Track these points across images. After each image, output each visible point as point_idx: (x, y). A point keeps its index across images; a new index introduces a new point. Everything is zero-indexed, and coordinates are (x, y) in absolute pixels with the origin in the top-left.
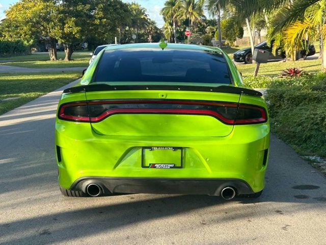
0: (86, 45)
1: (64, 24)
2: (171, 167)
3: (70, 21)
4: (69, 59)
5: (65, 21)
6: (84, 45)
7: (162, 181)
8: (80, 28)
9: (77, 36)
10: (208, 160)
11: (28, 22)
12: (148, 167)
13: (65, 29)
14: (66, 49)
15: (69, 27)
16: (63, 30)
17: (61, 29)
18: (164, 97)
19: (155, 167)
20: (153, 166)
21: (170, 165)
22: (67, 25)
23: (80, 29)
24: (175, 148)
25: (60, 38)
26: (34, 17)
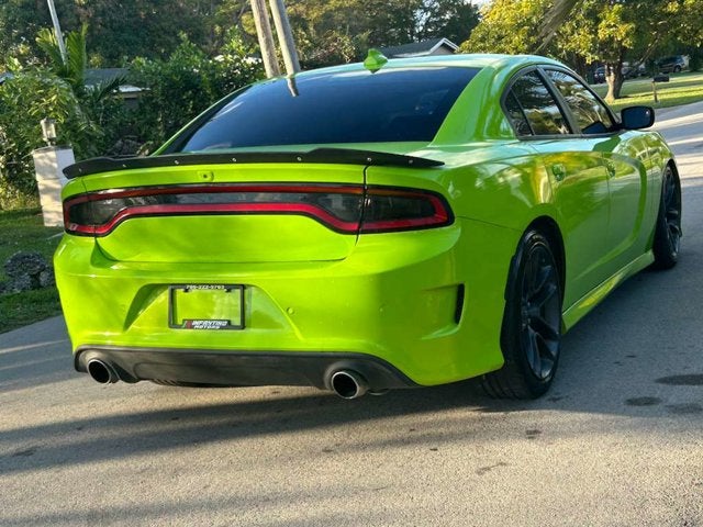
0: (686, 60)
1: (598, 21)
2: (222, 328)
3: (611, 12)
4: (617, 95)
5: (599, 15)
6: (682, 61)
7: (207, 357)
8: (633, 25)
9: (627, 43)
10: (291, 311)
11: (520, 26)
12: (179, 327)
13: (599, 31)
14: (609, 75)
15: (609, 26)
16: (596, 33)
17: (590, 33)
18: (208, 179)
19: (192, 327)
20: (189, 324)
21: (220, 323)
22: (604, 22)
23: (632, 28)
24: (229, 288)
25: (590, 51)
26: (534, 13)
